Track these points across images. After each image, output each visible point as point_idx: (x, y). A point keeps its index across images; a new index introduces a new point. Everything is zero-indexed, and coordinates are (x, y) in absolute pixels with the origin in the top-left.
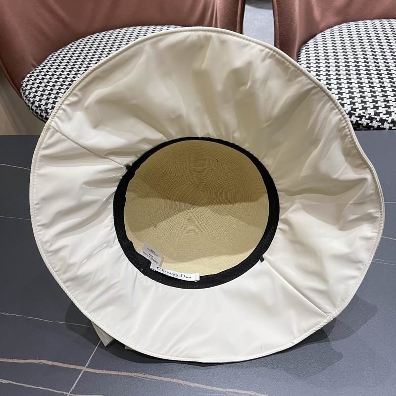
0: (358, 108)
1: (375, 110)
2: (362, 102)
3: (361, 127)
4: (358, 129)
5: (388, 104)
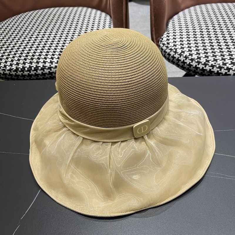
0: (211, 60)
1: (223, 61)
2: (213, 56)
3: (213, 73)
4: (211, 75)
5: (232, 57)
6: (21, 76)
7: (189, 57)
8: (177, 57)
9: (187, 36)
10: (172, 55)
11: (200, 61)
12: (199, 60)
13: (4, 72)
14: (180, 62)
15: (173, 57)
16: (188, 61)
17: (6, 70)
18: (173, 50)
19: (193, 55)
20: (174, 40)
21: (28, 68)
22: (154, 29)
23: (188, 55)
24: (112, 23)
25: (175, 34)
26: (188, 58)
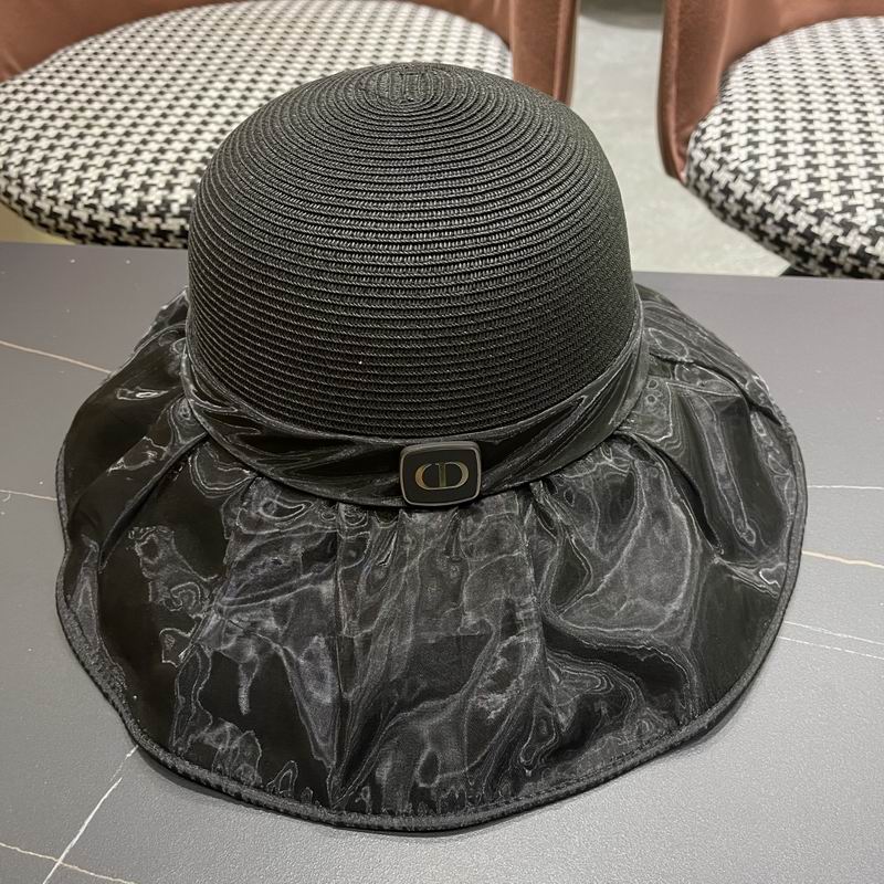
6: (153, 236)
7: (808, 202)
8: (758, 204)
9: (804, 124)
10: (738, 195)
11: (854, 220)
12: (848, 216)
13: (90, 216)
14: (769, 221)
15: (743, 202)
16: (804, 219)
17: (100, 207)
18: (744, 174)
19: (826, 196)
20: (750, 136)
21: (182, 206)
22: (673, 91)
23: (805, 194)
24: (509, 64)
25: (756, 116)
26: (803, 208)
